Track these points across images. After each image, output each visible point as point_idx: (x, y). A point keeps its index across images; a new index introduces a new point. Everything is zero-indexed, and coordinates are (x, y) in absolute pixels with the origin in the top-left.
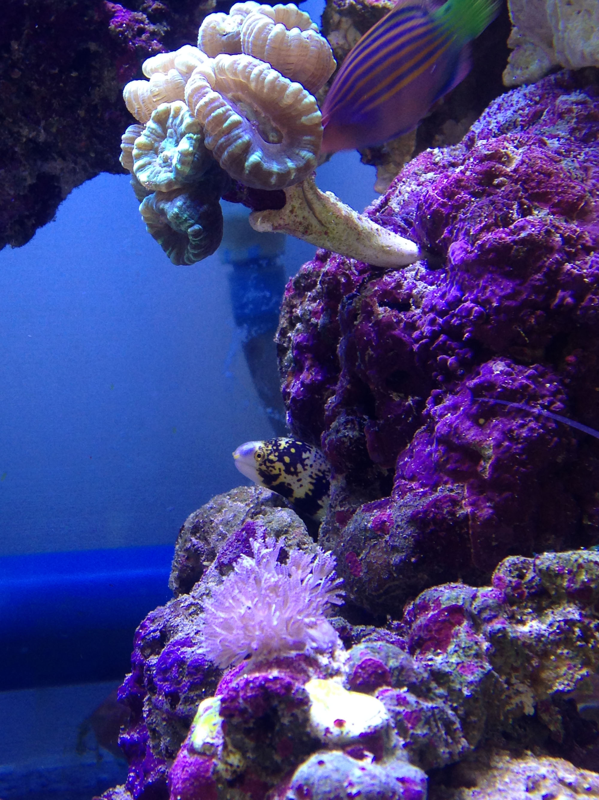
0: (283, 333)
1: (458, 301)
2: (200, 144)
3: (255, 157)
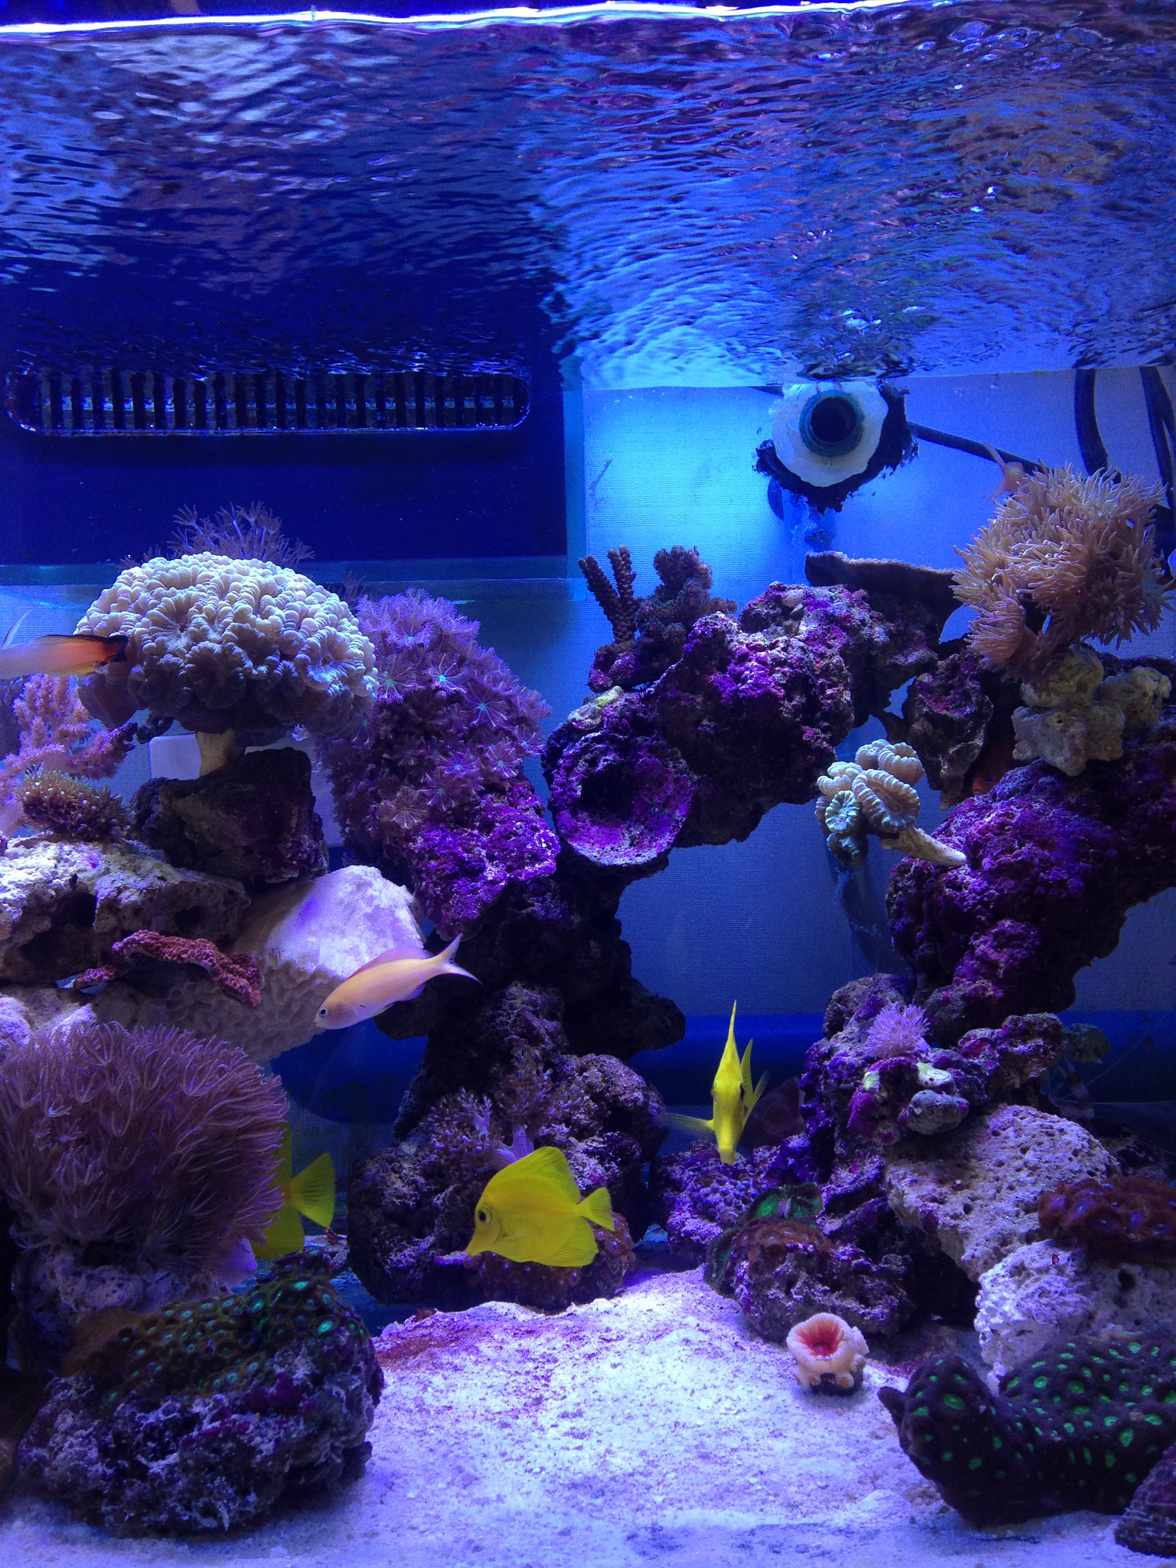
0: (891, 895)
1: (987, 889)
2: (860, 812)
3: (887, 819)
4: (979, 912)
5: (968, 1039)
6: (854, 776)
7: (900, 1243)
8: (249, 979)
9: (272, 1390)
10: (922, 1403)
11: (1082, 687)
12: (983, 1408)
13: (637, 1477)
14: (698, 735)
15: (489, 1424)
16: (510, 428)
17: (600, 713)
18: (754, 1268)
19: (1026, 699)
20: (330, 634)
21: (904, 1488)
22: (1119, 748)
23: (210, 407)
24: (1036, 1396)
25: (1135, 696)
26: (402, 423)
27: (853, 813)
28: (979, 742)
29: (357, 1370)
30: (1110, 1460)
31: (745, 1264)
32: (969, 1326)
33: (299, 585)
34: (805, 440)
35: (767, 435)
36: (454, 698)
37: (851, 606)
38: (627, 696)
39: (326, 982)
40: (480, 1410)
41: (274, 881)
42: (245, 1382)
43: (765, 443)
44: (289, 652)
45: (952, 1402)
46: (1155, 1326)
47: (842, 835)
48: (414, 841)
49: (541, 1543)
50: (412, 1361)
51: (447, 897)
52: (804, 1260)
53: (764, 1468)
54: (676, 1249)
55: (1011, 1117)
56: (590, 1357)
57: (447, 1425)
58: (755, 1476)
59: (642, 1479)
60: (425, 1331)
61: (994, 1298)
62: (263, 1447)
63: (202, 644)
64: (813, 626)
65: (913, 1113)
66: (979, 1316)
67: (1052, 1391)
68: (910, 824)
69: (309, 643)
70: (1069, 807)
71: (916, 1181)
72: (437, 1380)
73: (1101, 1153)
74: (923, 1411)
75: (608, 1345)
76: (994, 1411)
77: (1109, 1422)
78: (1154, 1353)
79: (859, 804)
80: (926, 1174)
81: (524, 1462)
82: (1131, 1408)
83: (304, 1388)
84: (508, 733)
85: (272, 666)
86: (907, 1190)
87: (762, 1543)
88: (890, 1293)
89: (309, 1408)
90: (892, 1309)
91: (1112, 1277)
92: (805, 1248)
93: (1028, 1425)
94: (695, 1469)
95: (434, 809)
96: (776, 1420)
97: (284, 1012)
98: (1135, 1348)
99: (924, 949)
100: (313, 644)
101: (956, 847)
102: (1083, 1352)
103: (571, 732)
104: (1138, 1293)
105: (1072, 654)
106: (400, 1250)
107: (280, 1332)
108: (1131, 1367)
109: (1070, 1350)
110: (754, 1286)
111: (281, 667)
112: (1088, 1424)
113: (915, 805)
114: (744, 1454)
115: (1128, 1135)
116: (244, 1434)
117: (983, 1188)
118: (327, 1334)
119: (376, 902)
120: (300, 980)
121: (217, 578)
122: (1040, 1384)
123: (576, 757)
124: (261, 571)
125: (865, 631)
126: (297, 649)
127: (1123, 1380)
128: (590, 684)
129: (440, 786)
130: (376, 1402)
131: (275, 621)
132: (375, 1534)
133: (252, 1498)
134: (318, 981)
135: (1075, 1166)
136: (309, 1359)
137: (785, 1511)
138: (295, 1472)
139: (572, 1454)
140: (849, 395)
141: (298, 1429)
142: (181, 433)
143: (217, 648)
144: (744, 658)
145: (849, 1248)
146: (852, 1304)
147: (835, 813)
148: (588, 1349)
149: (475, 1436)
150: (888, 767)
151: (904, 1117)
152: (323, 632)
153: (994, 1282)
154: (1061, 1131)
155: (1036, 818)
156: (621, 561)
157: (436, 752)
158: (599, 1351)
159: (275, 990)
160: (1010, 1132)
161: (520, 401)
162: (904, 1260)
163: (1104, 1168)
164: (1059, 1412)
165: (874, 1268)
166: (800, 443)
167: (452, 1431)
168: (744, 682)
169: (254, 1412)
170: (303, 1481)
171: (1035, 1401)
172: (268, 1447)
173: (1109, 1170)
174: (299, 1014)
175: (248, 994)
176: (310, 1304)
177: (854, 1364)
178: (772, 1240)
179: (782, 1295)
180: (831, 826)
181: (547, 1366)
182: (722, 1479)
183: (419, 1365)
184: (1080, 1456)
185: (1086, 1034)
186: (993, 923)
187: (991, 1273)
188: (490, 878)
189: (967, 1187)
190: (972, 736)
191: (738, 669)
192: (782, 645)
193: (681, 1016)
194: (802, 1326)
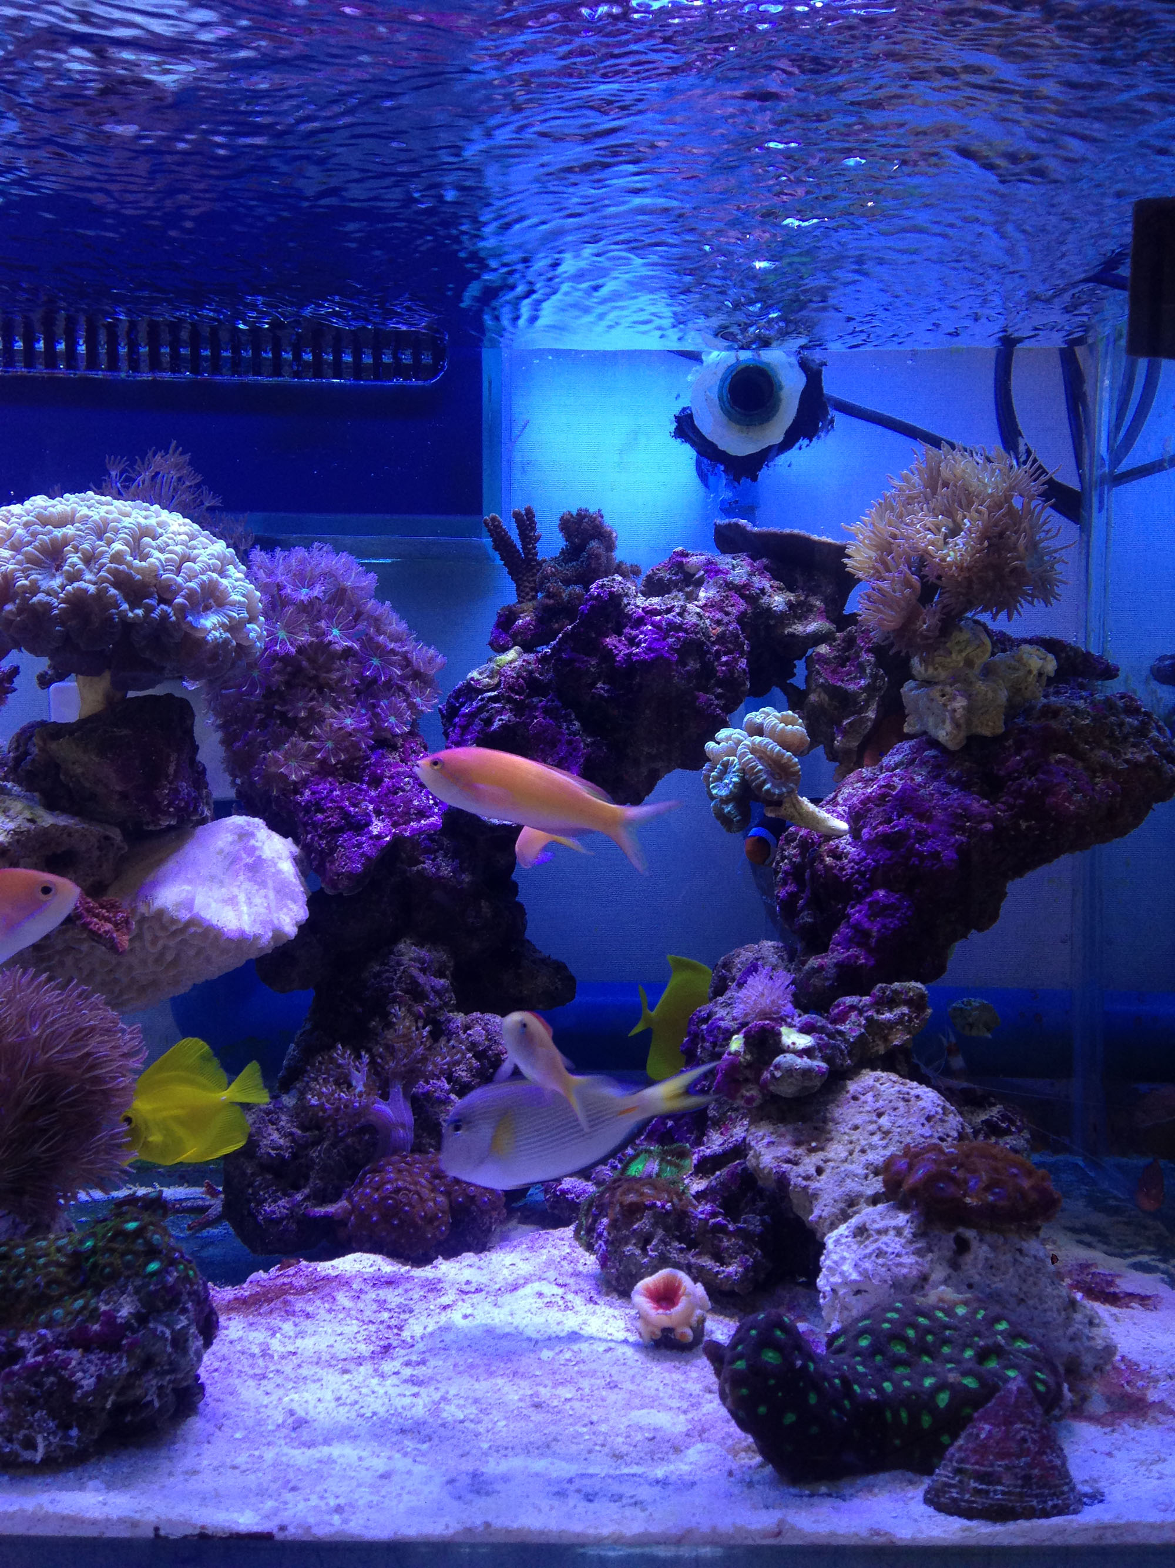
0: (778, 863)
1: (865, 858)
2: (743, 779)
3: (768, 786)
4: (857, 882)
5: (838, 1006)
6: (739, 742)
7: (760, 1204)
8: (116, 925)
9: (96, 1327)
10: (740, 1357)
11: (969, 663)
12: (799, 1363)
13: (466, 1424)
14: (593, 698)
15: (331, 1370)
16: (427, 384)
17: (498, 672)
18: (614, 1225)
19: (914, 672)
20: (211, 580)
21: (730, 1442)
22: (1001, 723)
23: (123, 351)
24: (858, 1354)
25: (1021, 673)
26: (319, 374)
27: (735, 779)
28: (871, 714)
29: (184, 1311)
30: (926, 1421)
31: (605, 1221)
32: (812, 1284)
33: (183, 529)
34: (722, 408)
35: (685, 402)
36: (348, 652)
37: (751, 574)
38: (526, 657)
39: (200, 930)
40: (325, 1357)
41: (151, 828)
42: (69, 1318)
43: (684, 409)
44: (167, 596)
45: (770, 1356)
46: (988, 1290)
47: (725, 801)
48: (302, 794)
49: (359, 1485)
50: (265, 1308)
51: (332, 851)
52: (661, 1217)
53: (595, 1418)
54: (553, 1207)
55: (871, 1082)
56: (445, 1308)
57: (288, 1369)
58: (585, 1426)
59: (472, 1426)
60: (286, 1280)
61: (835, 1257)
62: (85, 1383)
63: (76, 585)
64: (711, 593)
65: (773, 1076)
66: (821, 1276)
67: (876, 1349)
68: (791, 792)
69: (189, 588)
70: (950, 781)
71: (773, 1143)
72: (288, 1327)
73: (954, 1121)
74: (740, 1365)
75: (465, 1297)
76: (812, 1366)
77: (928, 1382)
78: (979, 1317)
79: (743, 770)
80: (782, 1135)
81: (357, 1407)
82: (950, 1370)
83: (127, 1326)
84: (402, 689)
85: (149, 610)
86: (763, 1151)
87: (578, 1491)
88: (745, 1252)
89: (133, 1345)
90: (747, 1269)
91: (948, 1242)
92: (663, 1206)
93: (847, 1383)
94: (527, 1417)
95: (323, 762)
96: (613, 1372)
97: (159, 959)
98: (961, 1311)
99: (806, 918)
100: (191, 589)
101: (840, 817)
102: (908, 1313)
103: (471, 690)
104: (972, 1257)
105: (961, 630)
106: (275, 1201)
107: (107, 1270)
108: (955, 1328)
109: (896, 1310)
110: (612, 1243)
111: (158, 611)
112: (907, 1383)
113: (795, 773)
114: (577, 1404)
115: (994, 1105)
116: (66, 1369)
117: (836, 1150)
118: (153, 1274)
119: (257, 853)
120: (174, 927)
121: (96, 517)
122: (864, 1343)
123: (473, 715)
124: (144, 513)
125: (765, 600)
126: (176, 594)
127: (946, 1341)
128: (491, 644)
129: (329, 739)
130: (208, 1344)
131: (153, 564)
132: (195, 1472)
133: (74, 1432)
134: (193, 929)
135: (926, 1131)
136: (135, 1298)
137: (609, 1461)
138: (119, 1409)
139: (407, 1401)
140: (768, 364)
141: (122, 1365)
142: (92, 375)
143: (92, 588)
144: (640, 622)
145: (708, 1207)
146: (707, 1262)
147: (720, 779)
148: (445, 1300)
149: (314, 1381)
150: (773, 735)
151: (765, 1082)
152: (204, 577)
153: (837, 1242)
154: (918, 1097)
155: (915, 790)
156: (526, 522)
157: (327, 705)
158: (455, 1302)
159: (148, 936)
160: (869, 1097)
161: (438, 357)
162: (763, 1221)
163: (955, 1134)
164: (879, 1370)
165: (731, 1227)
166: (718, 411)
167: (292, 1376)
168: (638, 645)
169: (77, 1348)
170: (129, 1418)
171: (858, 1359)
172: (88, 1383)
173: (961, 1137)
174: (175, 962)
175: (112, 938)
176: (139, 1245)
177: (694, 1320)
178: (631, 1198)
179: (638, 1252)
180: (714, 792)
181: (402, 1316)
182: (552, 1428)
183: (271, 1312)
184: (896, 1415)
185: (977, 1008)
186: (869, 890)
187: (835, 1234)
188: (375, 833)
189: (822, 1149)
190: (865, 708)
191: (633, 633)
192: (677, 610)
193: (571, 979)
194: (648, 1281)
